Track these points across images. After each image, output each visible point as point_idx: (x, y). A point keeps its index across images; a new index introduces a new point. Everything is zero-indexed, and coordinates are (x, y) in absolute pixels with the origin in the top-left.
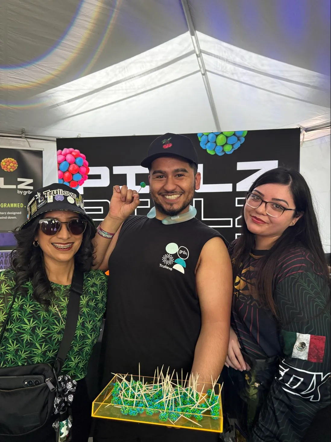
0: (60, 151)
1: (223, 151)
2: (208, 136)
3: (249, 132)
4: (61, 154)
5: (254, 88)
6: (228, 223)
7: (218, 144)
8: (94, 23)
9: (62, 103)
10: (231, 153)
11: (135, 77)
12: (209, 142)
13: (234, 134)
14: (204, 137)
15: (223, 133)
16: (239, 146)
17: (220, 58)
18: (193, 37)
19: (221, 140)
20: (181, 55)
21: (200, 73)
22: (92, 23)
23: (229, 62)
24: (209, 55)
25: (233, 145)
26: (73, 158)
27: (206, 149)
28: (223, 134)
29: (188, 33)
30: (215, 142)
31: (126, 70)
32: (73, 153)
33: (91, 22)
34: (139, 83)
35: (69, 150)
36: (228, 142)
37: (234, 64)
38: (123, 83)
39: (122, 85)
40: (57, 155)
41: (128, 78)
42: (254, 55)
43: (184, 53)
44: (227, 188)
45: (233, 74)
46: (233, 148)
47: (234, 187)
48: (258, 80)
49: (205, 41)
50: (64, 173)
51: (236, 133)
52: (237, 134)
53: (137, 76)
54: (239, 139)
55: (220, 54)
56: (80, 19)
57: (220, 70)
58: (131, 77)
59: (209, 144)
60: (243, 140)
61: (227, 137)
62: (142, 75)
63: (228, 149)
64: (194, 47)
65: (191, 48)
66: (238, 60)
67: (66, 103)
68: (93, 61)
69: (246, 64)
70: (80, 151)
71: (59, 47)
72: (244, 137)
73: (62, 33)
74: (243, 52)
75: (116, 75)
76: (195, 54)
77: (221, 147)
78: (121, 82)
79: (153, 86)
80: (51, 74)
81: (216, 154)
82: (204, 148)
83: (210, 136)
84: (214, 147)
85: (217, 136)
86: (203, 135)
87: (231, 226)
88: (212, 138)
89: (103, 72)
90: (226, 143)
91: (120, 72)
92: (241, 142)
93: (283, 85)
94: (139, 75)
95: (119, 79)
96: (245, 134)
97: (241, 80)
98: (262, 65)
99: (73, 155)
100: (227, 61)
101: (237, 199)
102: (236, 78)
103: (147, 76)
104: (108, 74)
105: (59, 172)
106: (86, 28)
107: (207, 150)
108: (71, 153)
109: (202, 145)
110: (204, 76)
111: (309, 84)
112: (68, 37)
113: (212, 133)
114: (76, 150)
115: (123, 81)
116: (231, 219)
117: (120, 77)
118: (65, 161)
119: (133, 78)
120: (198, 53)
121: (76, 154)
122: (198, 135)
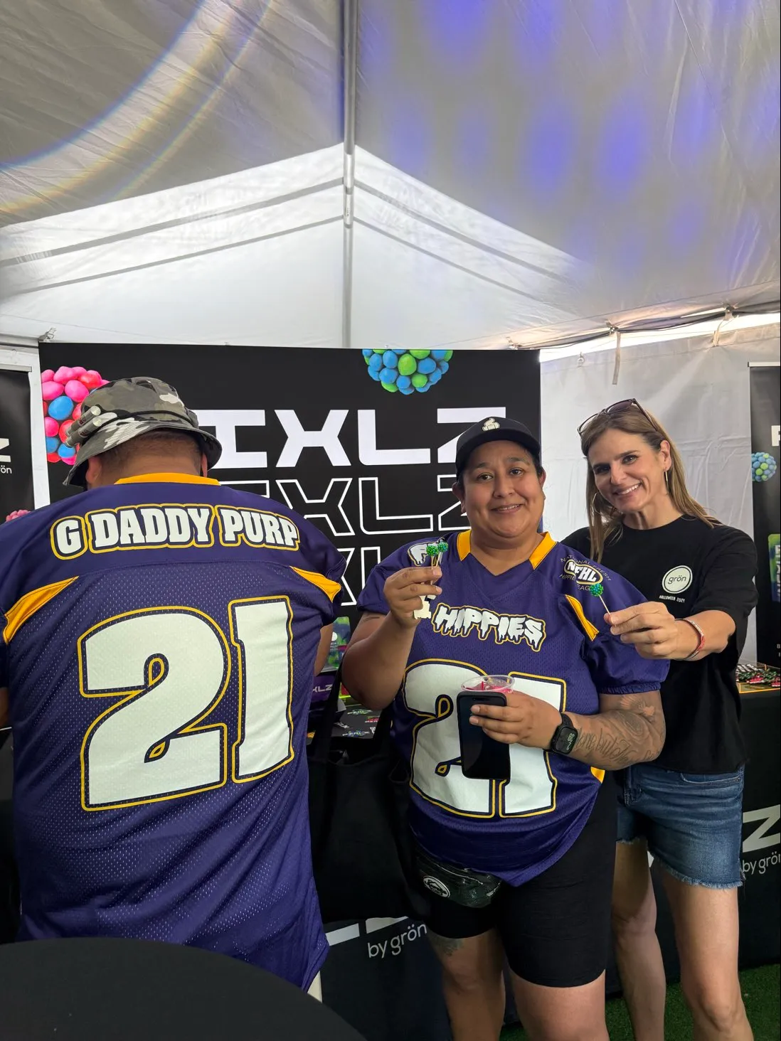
0: (48, 372)
1: (411, 386)
2: (382, 355)
3: (455, 352)
4: (51, 379)
5: (444, 264)
6: (425, 523)
7: (401, 374)
8: (168, 105)
9: (37, 256)
10: (426, 390)
11: (216, 215)
12: (384, 367)
13: (430, 356)
14: (375, 358)
15: (411, 351)
16: (439, 378)
17: (390, 202)
18: (349, 157)
19: (406, 365)
20: (315, 184)
21: (341, 222)
22: (165, 104)
23: (408, 211)
24: (369, 192)
25: (428, 375)
26: (83, 389)
27: (380, 382)
28: (410, 354)
29: (341, 147)
30: (397, 369)
31: (203, 198)
32: (84, 379)
33: (165, 102)
34: (218, 229)
35: (74, 371)
36: (419, 371)
37: (418, 216)
38: (188, 225)
39: (186, 229)
40: (42, 383)
41: (200, 217)
42: (460, 207)
43: (322, 181)
44: (420, 456)
45: (409, 233)
46: (428, 381)
47: (434, 456)
48: (456, 250)
49: (368, 166)
50: (61, 423)
51: (434, 353)
52: (435, 356)
53: (220, 214)
54: (438, 366)
55: (394, 195)
56: (142, 92)
57: (384, 222)
58: (209, 214)
59: (385, 372)
60: (446, 367)
61: (418, 360)
62: (230, 214)
63: (420, 383)
64: (345, 173)
65: (339, 174)
66: (427, 210)
67: (46, 257)
68: (143, 177)
69: (440, 219)
70: (100, 373)
71: (80, 142)
72: (448, 362)
73: (95, 113)
74: (442, 198)
75: (178, 208)
76: (341, 188)
77: (408, 379)
78: (185, 223)
79: (247, 238)
80: (38, 194)
81: (398, 392)
82: (375, 379)
83: (387, 356)
84: (395, 378)
85: (399, 356)
86: (374, 353)
87: (431, 529)
88: (390, 360)
89: (152, 198)
90: (416, 372)
91: (188, 202)
92: (442, 370)
93: (500, 264)
94: (224, 213)
95: (180, 216)
96: (449, 356)
97: (423, 246)
98: (472, 226)
99: (84, 383)
100: (405, 209)
101: (439, 477)
102: (412, 240)
103: (242, 216)
104: (162, 203)
105: (48, 421)
106: (148, 112)
107: (382, 382)
108: (77, 377)
109: (372, 373)
110: (348, 231)
111: (546, 269)
112: (104, 124)
113: (391, 350)
114: (91, 372)
115: (189, 221)
116: (431, 516)
117: (186, 212)
118: (61, 396)
119: (211, 216)
120: (349, 186)
121: (91, 379)
122: (364, 353)
